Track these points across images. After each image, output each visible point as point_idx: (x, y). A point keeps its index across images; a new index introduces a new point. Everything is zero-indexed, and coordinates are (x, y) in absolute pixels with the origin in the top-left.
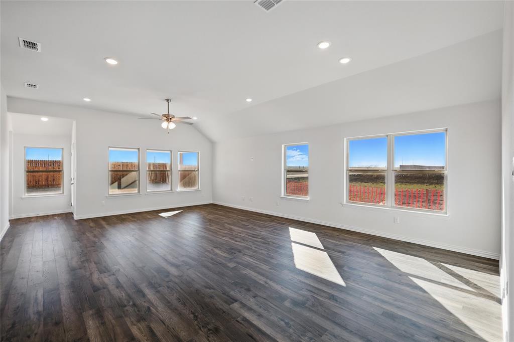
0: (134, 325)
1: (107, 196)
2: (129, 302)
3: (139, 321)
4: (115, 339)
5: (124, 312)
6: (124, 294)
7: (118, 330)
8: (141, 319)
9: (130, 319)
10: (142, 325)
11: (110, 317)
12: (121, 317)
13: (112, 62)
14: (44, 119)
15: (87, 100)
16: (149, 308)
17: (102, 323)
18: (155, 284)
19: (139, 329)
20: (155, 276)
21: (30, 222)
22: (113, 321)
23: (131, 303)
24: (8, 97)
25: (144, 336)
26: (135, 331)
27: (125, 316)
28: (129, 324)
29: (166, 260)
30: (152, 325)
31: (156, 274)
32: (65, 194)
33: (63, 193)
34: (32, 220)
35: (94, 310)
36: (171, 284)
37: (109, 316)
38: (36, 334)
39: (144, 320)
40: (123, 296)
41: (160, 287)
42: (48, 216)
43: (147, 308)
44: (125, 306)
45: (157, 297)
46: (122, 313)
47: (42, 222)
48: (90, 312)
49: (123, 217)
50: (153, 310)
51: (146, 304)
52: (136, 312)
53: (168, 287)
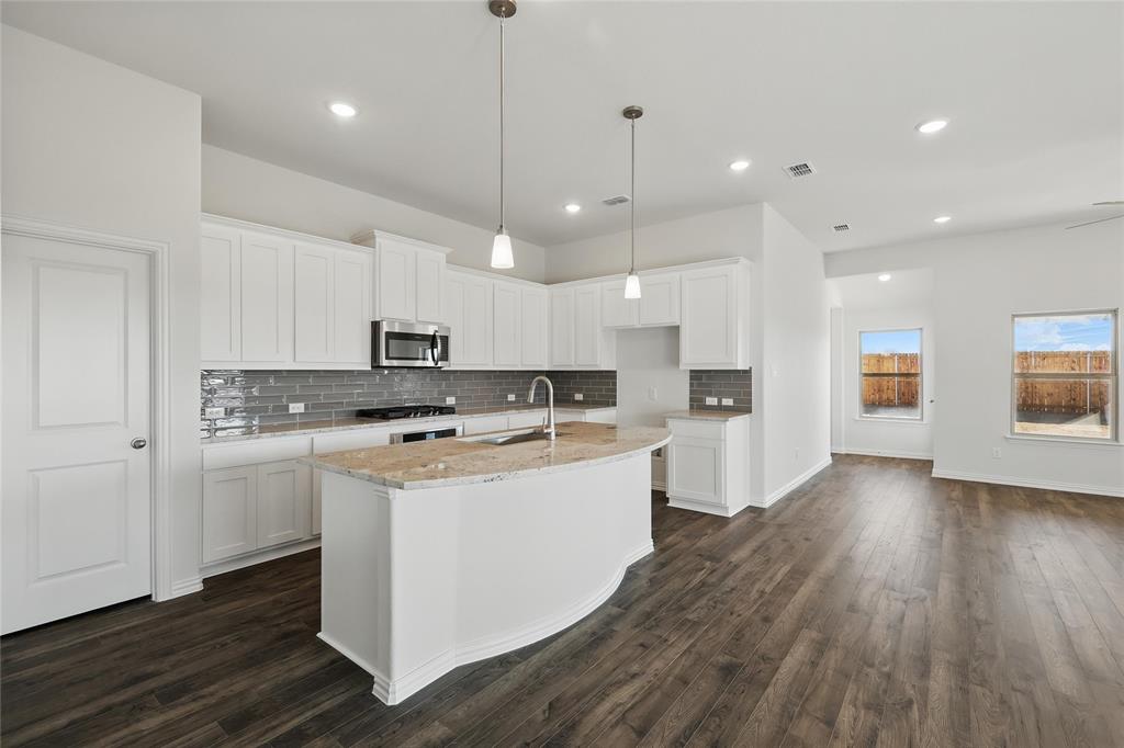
0: (855, 706)
1: (1009, 436)
2: (885, 665)
3: (868, 707)
4: (807, 699)
5: (859, 672)
6: (888, 646)
7: (824, 691)
8: (875, 707)
9: (858, 692)
10: (867, 719)
11: (832, 664)
12: (847, 676)
13: (933, 127)
14: (885, 277)
15: (942, 220)
16: (910, 702)
17: (813, 663)
18: (975, 670)
19: (855, 719)
20: (993, 657)
21: (861, 462)
22: (830, 672)
23: (886, 669)
24: (826, 255)
25: (852, 738)
26: (846, 715)
27: (855, 680)
28: (848, 696)
29: (1070, 643)
30: (883, 734)
31: (1001, 654)
32: (925, 422)
33: (922, 419)
34: (866, 461)
35: (820, 635)
36: (1017, 700)
37: (833, 659)
38: (739, 615)
39: (879, 712)
40: (883, 647)
41: (981, 685)
42: (894, 458)
43: (906, 699)
44: (872, 666)
45: (951, 700)
46: (854, 673)
47: (876, 467)
48: (814, 634)
49: (1050, 497)
50: (915, 713)
51: (912, 692)
52: (878, 689)
53: (1003, 701)
